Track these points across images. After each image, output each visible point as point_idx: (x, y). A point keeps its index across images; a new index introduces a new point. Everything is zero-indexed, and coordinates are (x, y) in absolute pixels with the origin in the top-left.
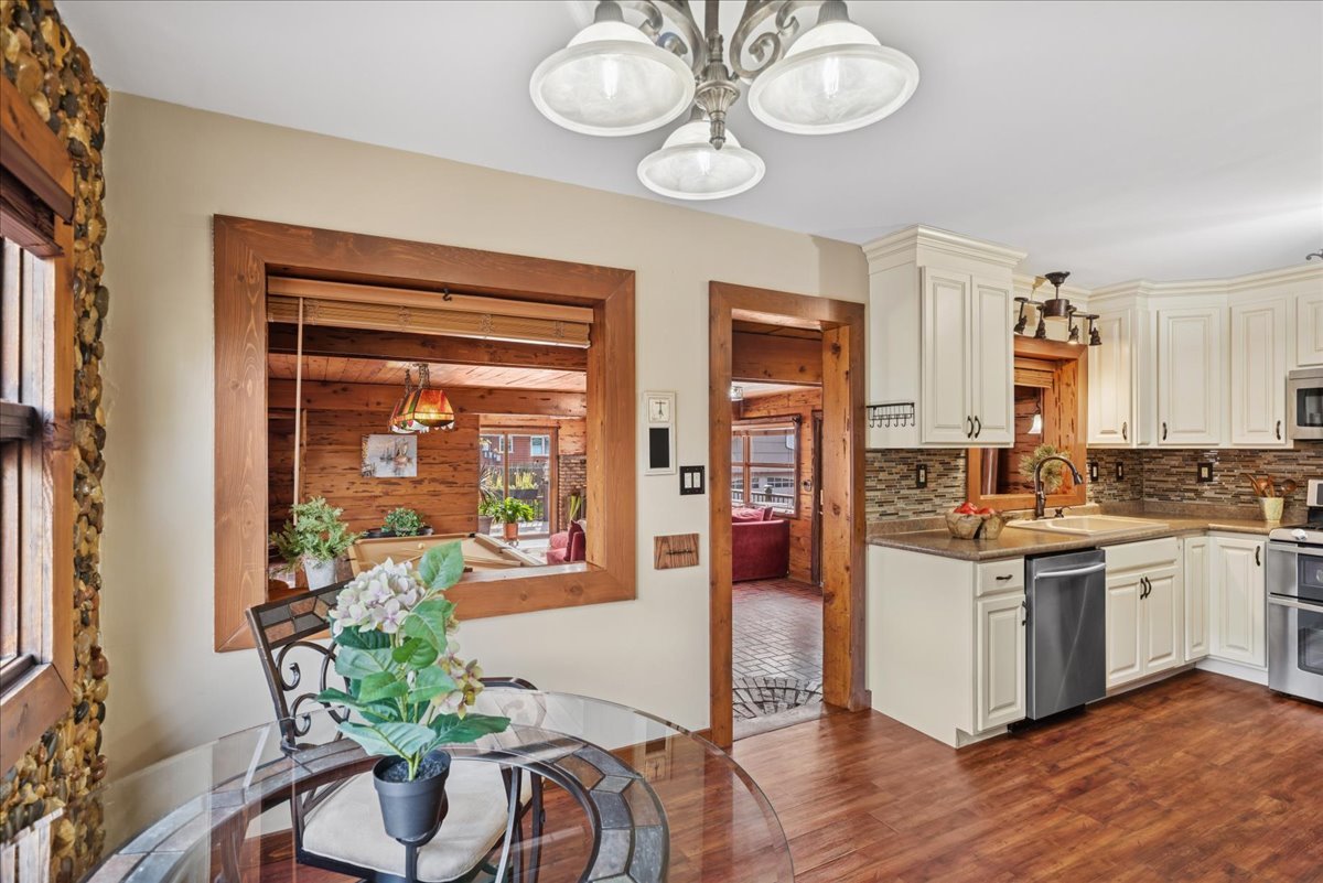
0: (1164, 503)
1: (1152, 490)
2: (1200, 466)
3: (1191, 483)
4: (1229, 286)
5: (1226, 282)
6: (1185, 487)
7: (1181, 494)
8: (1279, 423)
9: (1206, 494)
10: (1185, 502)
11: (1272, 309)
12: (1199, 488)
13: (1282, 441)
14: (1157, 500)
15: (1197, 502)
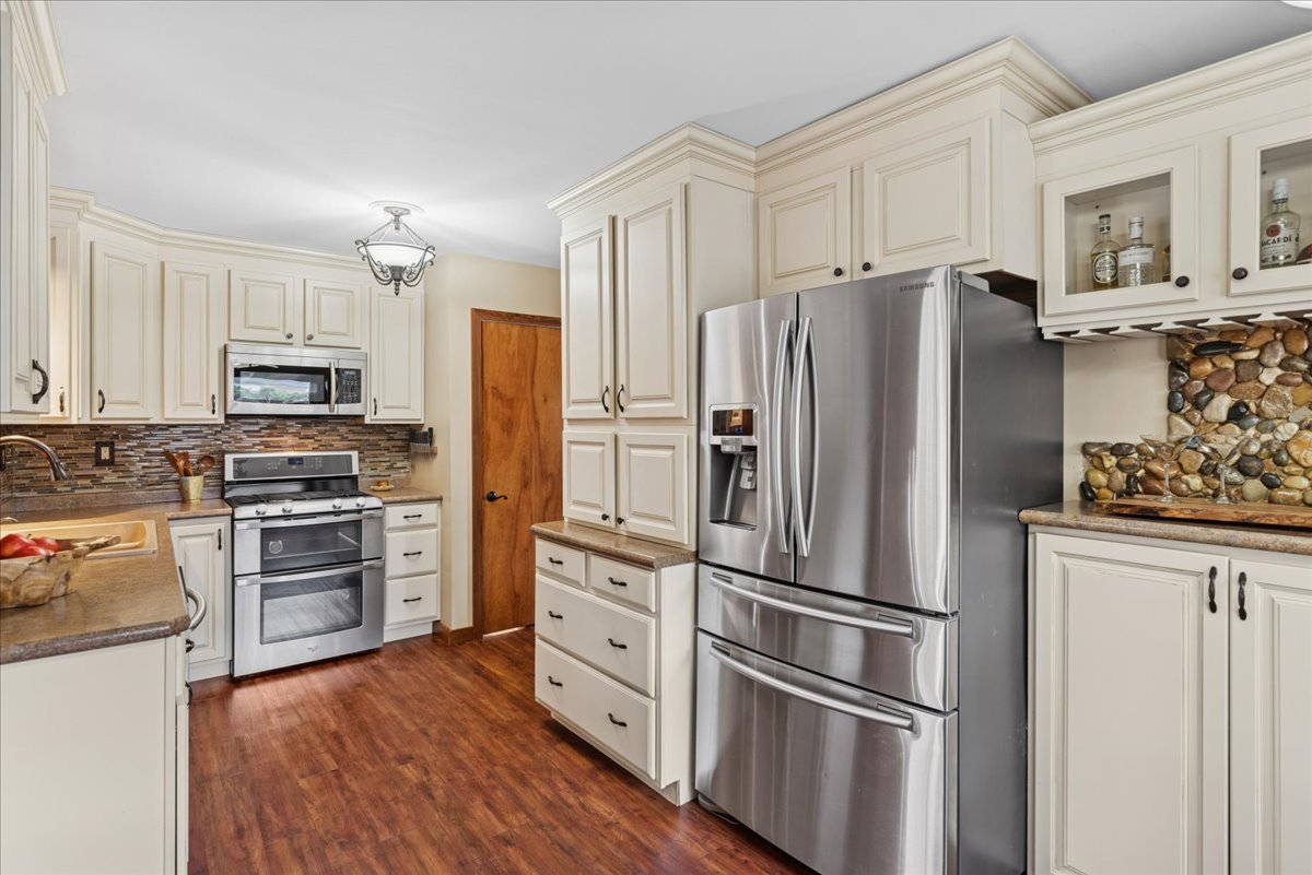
0: (49, 498)
1: (26, 482)
2: (99, 445)
3: (86, 467)
4: (162, 236)
5: (161, 231)
6: (77, 473)
7: (73, 482)
8: (213, 397)
9: (107, 479)
10: (77, 491)
11: (207, 276)
12: (98, 472)
13: (216, 416)
14: (35, 494)
15: (94, 491)
